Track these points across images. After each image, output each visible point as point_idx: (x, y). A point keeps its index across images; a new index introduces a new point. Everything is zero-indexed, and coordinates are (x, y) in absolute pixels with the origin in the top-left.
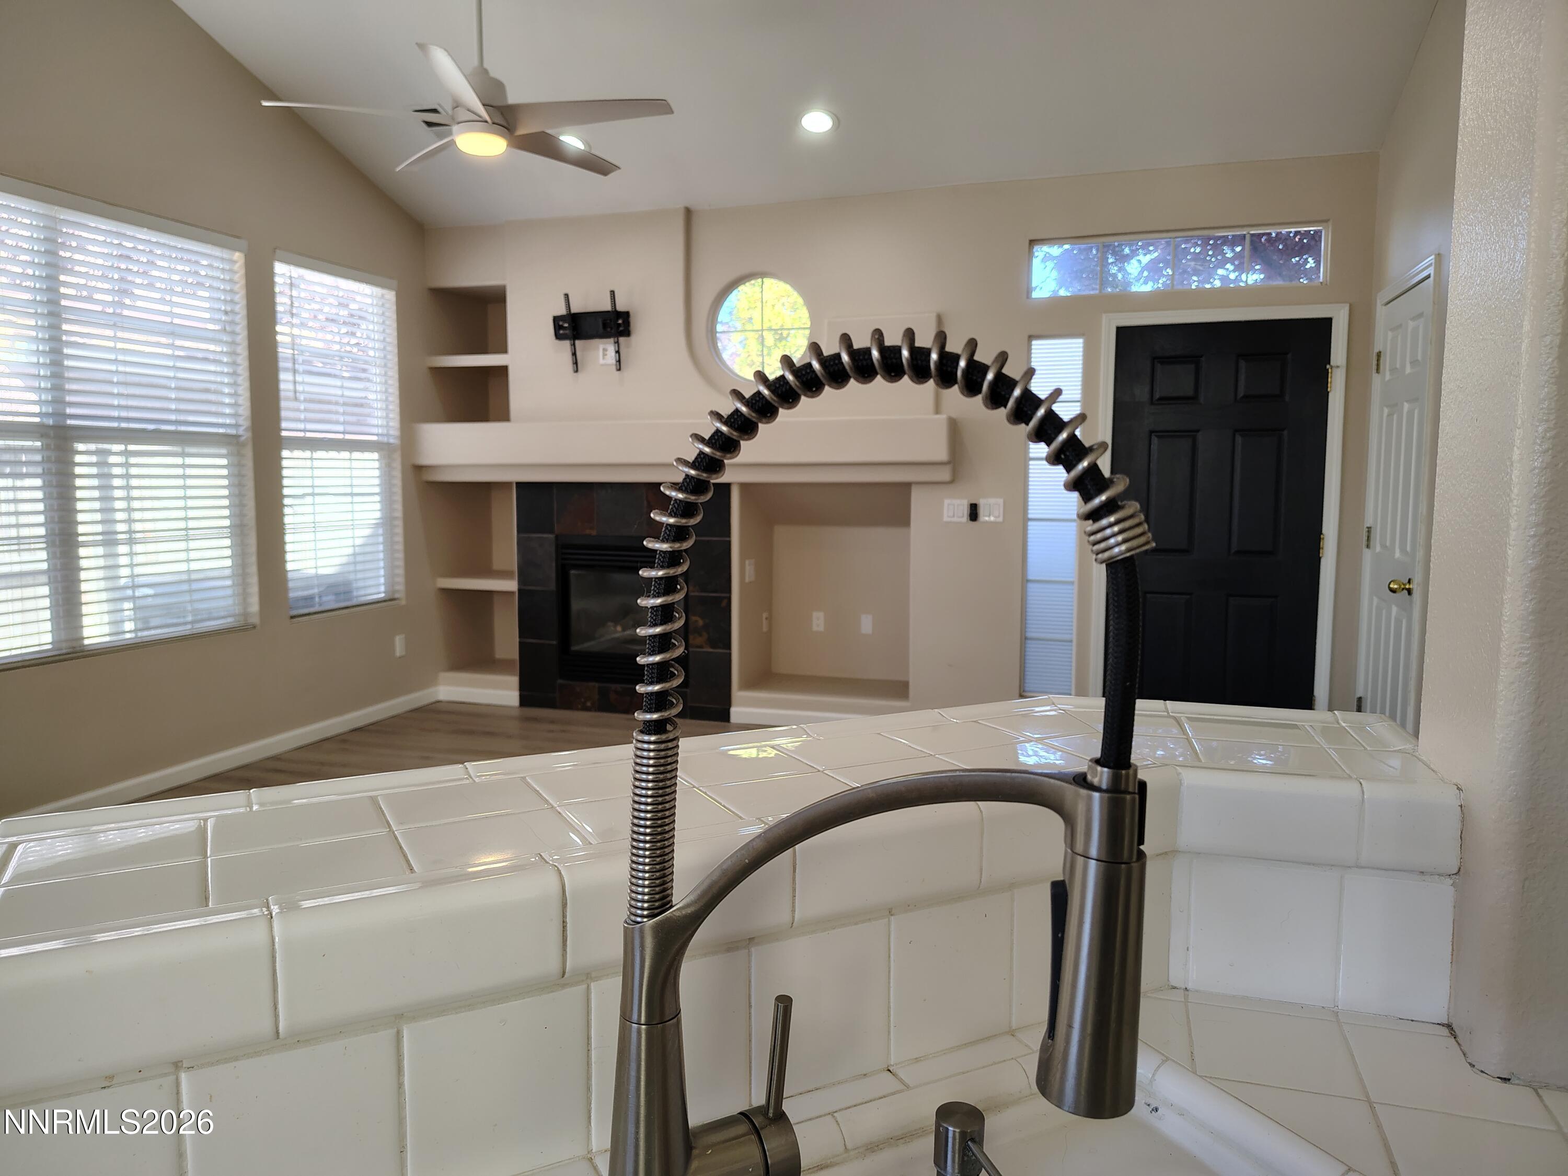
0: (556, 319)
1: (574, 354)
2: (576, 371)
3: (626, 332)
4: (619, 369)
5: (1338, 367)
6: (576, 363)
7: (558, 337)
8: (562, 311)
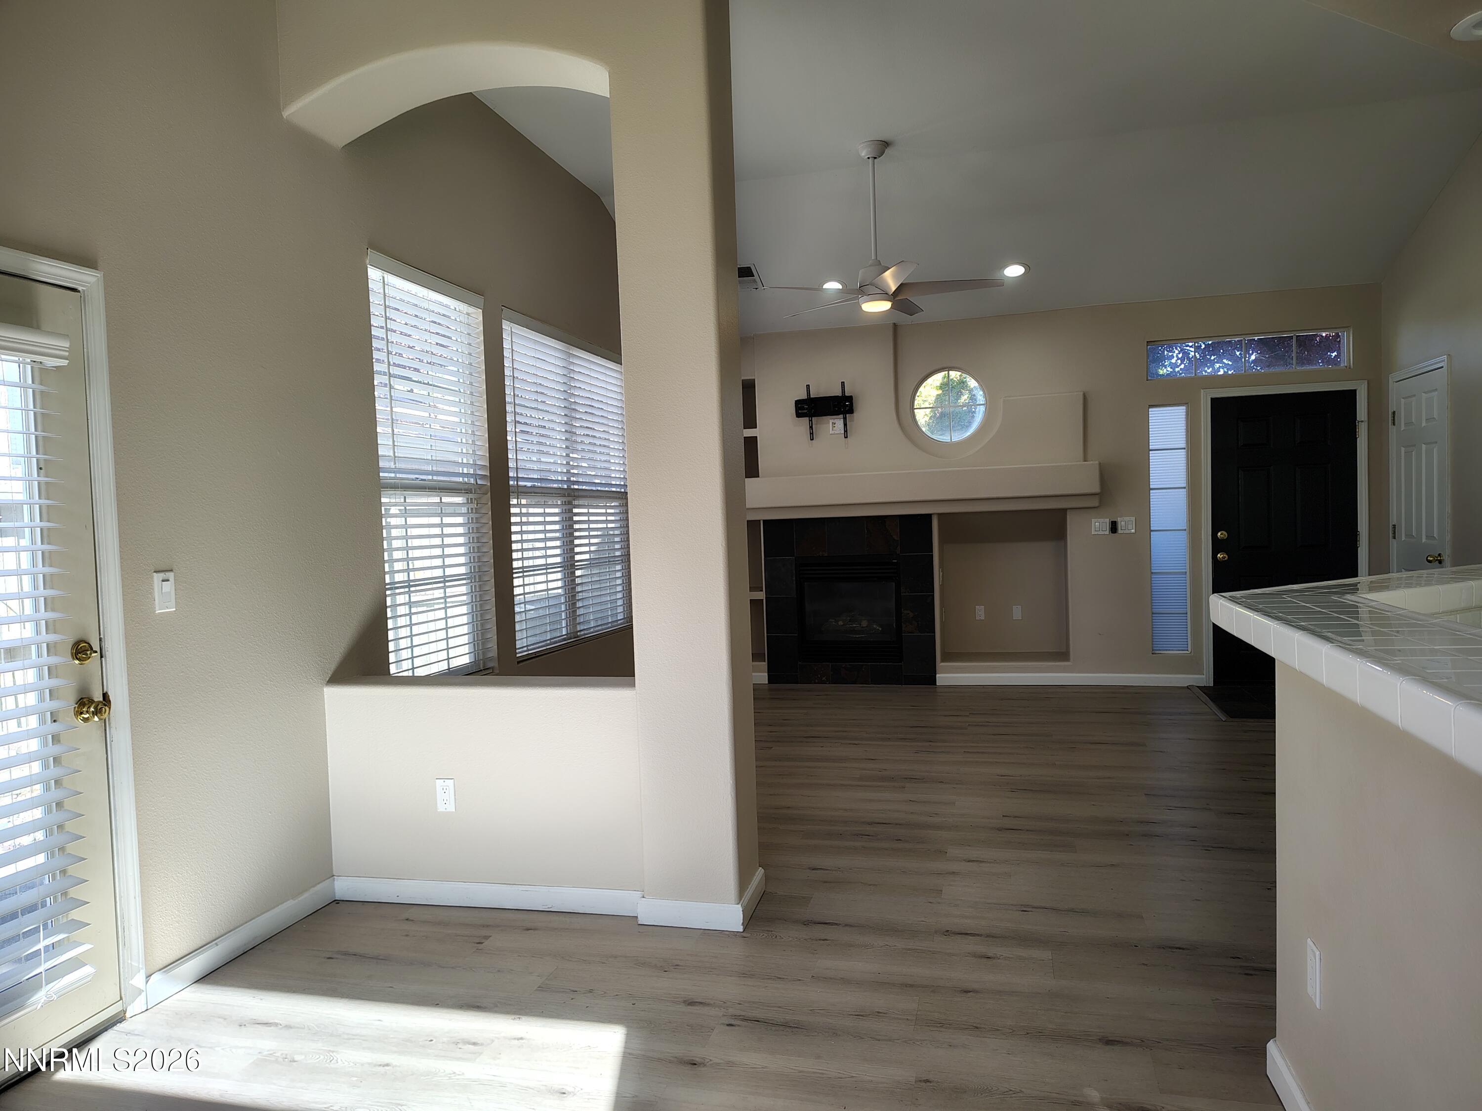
0: (798, 403)
1: (811, 427)
2: (812, 439)
3: (851, 411)
4: (846, 437)
5: (1362, 421)
6: (812, 434)
7: (799, 415)
8: (804, 396)
